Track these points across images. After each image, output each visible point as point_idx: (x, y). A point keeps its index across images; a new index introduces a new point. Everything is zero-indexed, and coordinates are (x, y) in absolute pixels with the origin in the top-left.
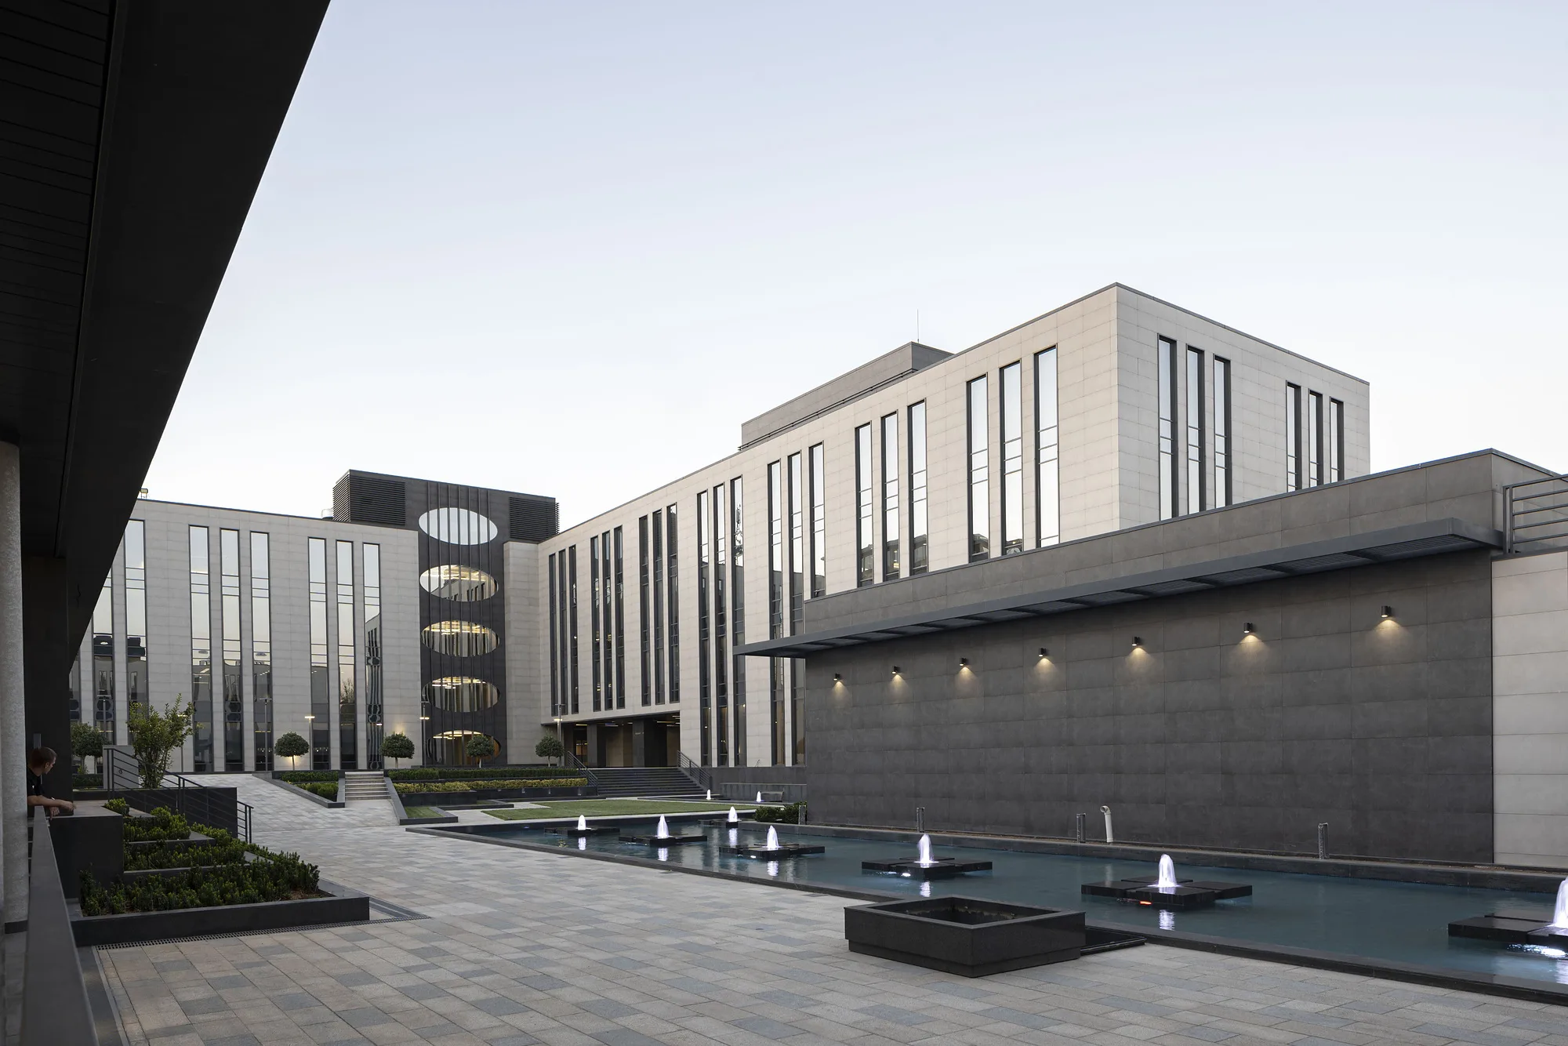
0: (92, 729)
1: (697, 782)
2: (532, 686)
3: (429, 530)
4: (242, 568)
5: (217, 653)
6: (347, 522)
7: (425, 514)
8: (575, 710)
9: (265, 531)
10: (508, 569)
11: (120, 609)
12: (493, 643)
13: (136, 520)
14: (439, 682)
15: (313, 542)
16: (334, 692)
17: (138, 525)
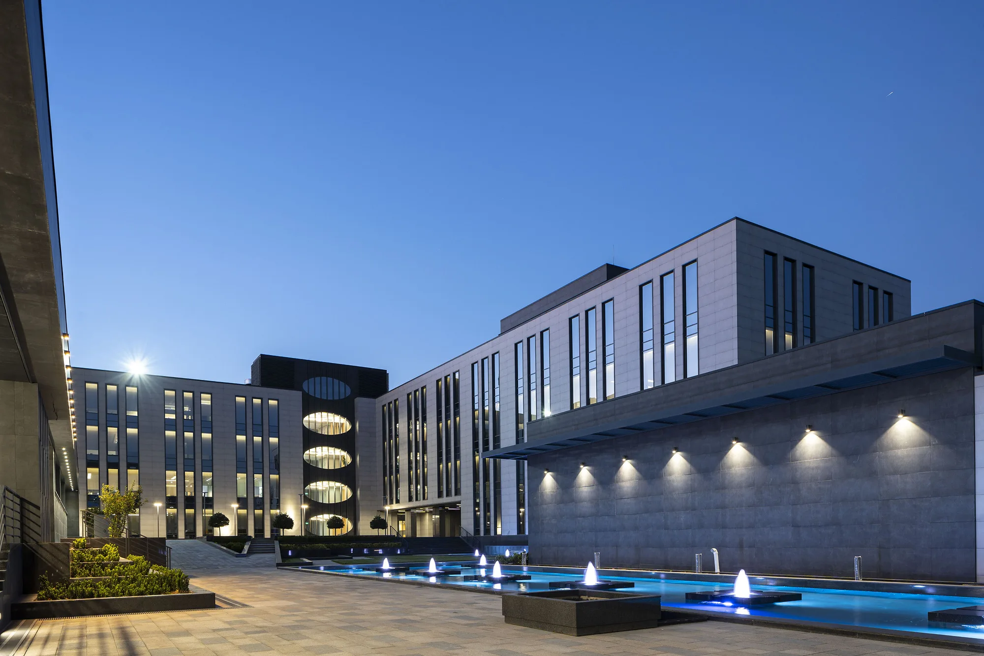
1: (470, 545)
2: (371, 487)
3: (308, 391)
4: (195, 415)
5: (180, 466)
6: (259, 386)
7: (307, 381)
8: (398, 502)
9: (209, 392)
10: (357, 414)
11: (123, 440)
12: (349, 460)
13: (133, 386)
14: (315, 485)
15: (239, 399)
16: (251, 490)
17: (134, 390)
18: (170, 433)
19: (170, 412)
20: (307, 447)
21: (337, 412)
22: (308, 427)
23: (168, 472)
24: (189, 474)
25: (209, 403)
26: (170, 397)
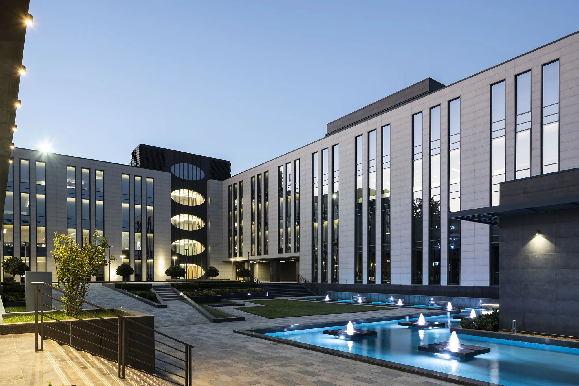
0: (19, 260)
1: (309, 290)
2: (219, 244)
3: (175, 173)
4: (91, 186)
5: (79, 226)
6: (139, 167)
7: (174, 166)
8: (241, 255)
9: (102, 170)
10: (209, 192)
11: (33, 203)
12: (202, 225)
13: (42, 162)
14: (179, 242)
15: (124, 176)
16: (132, 245)
17: (43, 164)
18: (71, 200)
19: (71, 184)
20: (173, 214)
21: (195, 190)
22: (174, 200)
23: (69, 230)
24: (86, 231)
25: (101, 178)
26: (71, 172)
